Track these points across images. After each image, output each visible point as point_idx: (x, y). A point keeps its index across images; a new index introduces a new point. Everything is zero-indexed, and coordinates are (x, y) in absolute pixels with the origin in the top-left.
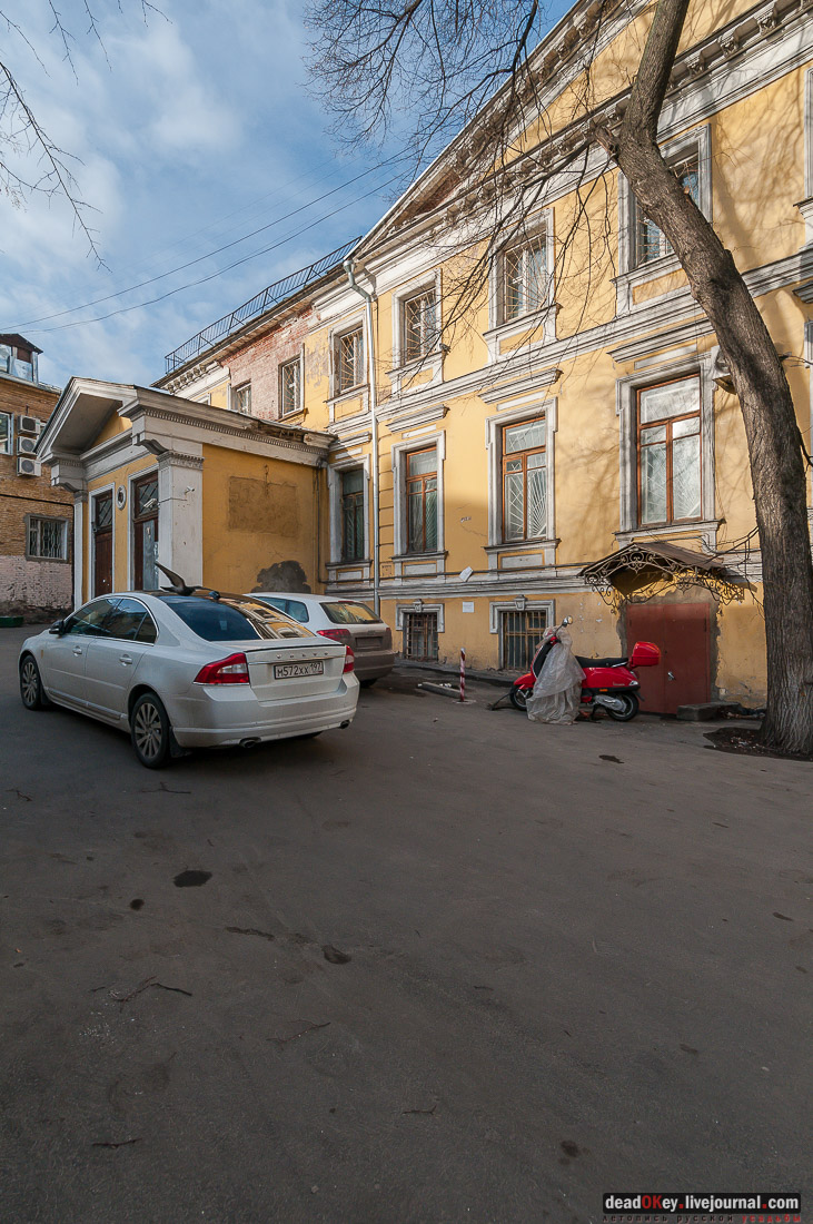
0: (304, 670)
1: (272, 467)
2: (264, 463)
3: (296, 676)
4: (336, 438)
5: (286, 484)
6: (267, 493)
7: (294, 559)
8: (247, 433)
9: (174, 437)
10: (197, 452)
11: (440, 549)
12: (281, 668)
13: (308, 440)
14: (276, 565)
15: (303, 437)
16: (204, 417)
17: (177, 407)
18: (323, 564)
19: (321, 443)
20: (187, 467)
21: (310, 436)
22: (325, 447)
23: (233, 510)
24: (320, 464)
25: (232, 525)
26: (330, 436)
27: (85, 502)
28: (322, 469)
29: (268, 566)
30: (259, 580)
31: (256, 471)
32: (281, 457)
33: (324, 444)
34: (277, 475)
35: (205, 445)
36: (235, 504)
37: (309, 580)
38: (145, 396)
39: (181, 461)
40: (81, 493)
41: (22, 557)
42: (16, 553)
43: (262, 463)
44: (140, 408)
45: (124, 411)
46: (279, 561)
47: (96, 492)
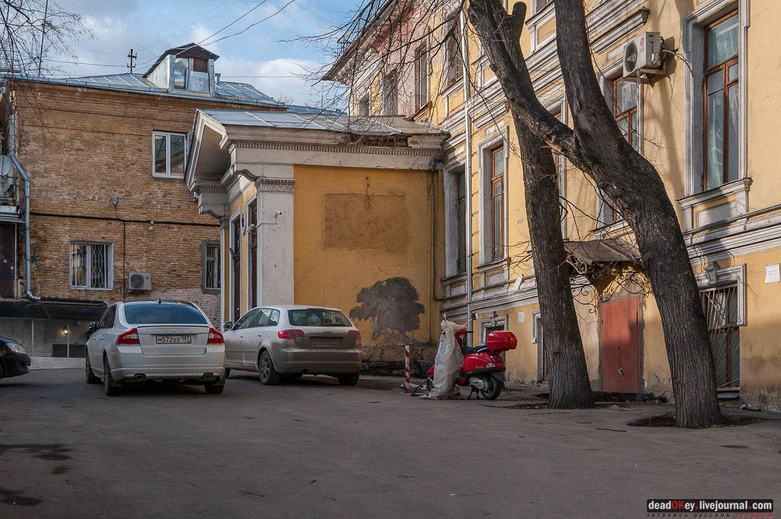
0: (177, 340)
1: (374, 177)
2: (365, 174)
3: (171, 343)
4: (449, 135)
5: (392, 194)
6: (369, 207)
7: (402, 275)
8: (340, 147)
9: (264, 164)
10: (288, 174)
11: (505, 257)
12: (160, 338)
13: (413, 142)
14: (379, 283)
15: (406, 140)
16: (293, 140)
17: (264, 135)
18: (438, 281)
19: (433, 143)
20: (278, 191)
21: (414, 138)
22: (438, 147)
23: (329, 229)
24: (435, 166)
25: (328, 244)
26: (443, 133)
27: (227, 228)
28: (437, 172)
29: (369, 283)
30: (359, 300)
31: (357, 185)
32: (383, 166)
33: (435, 144)
34: (380, 186)
35: (296, 166)
36: (331, 222)
37: (423, 299)
38: (233, 131)
39: (270, 187)
40: (223, 220)
41: (199, 290)
42: (192, 286)
43: (363, 175)
44: (231, 142)
45: (222, 145)
46: (383, 277)
47: (233, 218)
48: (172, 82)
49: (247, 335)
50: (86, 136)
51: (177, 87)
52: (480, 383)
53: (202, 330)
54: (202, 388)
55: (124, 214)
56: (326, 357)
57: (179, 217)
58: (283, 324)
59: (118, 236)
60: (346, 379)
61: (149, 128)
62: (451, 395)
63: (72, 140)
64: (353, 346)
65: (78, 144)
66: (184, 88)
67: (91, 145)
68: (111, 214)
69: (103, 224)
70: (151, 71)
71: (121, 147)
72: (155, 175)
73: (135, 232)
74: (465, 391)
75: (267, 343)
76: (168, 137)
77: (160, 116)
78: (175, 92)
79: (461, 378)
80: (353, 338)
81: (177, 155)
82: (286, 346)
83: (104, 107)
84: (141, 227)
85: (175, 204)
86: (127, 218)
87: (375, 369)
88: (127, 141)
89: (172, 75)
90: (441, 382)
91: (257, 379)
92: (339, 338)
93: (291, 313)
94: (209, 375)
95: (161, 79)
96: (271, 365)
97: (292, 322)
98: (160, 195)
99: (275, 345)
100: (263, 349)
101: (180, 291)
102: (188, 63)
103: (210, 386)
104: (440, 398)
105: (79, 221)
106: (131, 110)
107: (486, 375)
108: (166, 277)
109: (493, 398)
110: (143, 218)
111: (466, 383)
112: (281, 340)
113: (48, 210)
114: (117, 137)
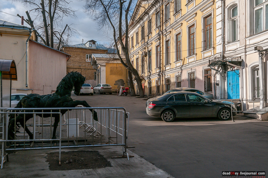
0: (87, 89)
5: (120, 67)
6: (117, 69)
7: (122, 79)
8: (113, 60)
9: (101, 63)
10: (105, 64)
14: (118, 80)
16: (105, 59)
18: (127, 80)
23: (111, 72)
25: (111, 74)
29: (117, 80)
30: (115, 82)
31: (115, 66)
32: (119, 63)
34: (118, 66)
37: (125, 82)
38: (97, 58)
39: (102, 66)
40: (97, 70)
41: (94, 80)
42: (93, 79)
43: (116, 64)
44: (96, 60)
45: (95, 60)
46: (119, 79)
47: (98, 69)
48: (89, 46)
49: (97, 88)
50: (75, 55)
51: (90, 47)
52: (125, 94)
53: (90, 87)
54: (91, 95)
55: (81, 68)
56: (107, 91)
57: (90, 68)
58: (102, 86)
59: (81, 71)
60: (111, 93)
61: (85, 54)
62: (121, 95)
63: (73, 56)
64: (111, 89)
65: (74, 57)
66: (91, 47)
67: (76, 57)
68: (79, 68)
69: (78, 69)
70: (86, 44)
71: (81, 57)
72: (86, 61)
73: (83, 71)
74: (123, 95)
75: (100, 89)
76: (89, 55)
77: (87, 52)
78: (90, 48)
79: (123, 93)
80: (111, 88)
81: (90, 56)
82: (102, 89)
83: (78, 51)
84: (84, 70)
85: (90, 66)
86: (82, 68)
87: (114, 92)
88: (82, 56)
89: (89, 45)
90: (120, 94)
91: (98, 94)
92: (109, 88)
93: (103, 85)
94: (91, 93)
95: (87, 46)
96: (100, 92)
97: (103, 86)
98: (87, 64)
99: (101, 89)
100: (99, 90)
101: (90, 80)
102: (92, 43)
103: (92, 94)
104: (120, 96)
105: (74, 69)
106: (83, 51)
107: (125, 93)
108: (88, 78)
109: (126, 96)
110: (84, 68)
111: (123, 94)
112: (101, 88)
113: (69, 67)
114: (80, 55)
